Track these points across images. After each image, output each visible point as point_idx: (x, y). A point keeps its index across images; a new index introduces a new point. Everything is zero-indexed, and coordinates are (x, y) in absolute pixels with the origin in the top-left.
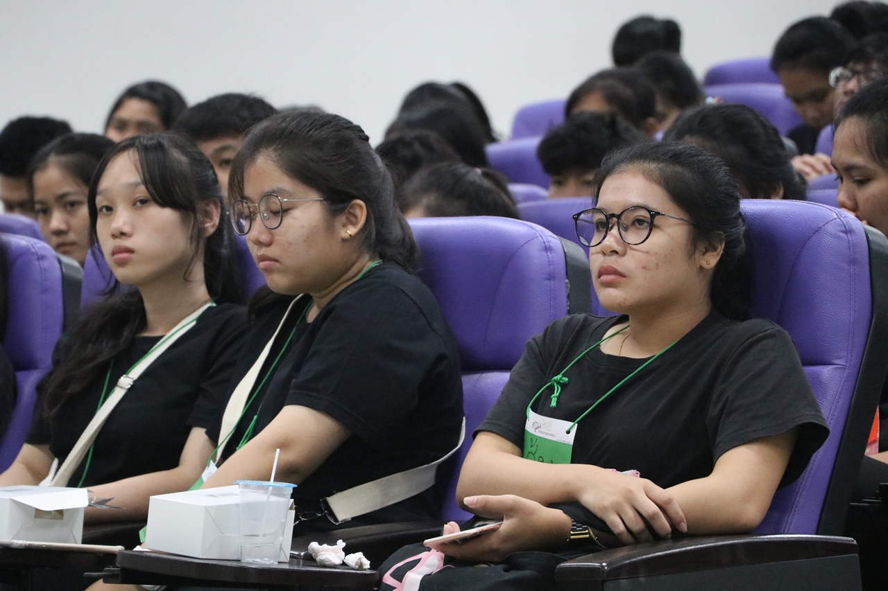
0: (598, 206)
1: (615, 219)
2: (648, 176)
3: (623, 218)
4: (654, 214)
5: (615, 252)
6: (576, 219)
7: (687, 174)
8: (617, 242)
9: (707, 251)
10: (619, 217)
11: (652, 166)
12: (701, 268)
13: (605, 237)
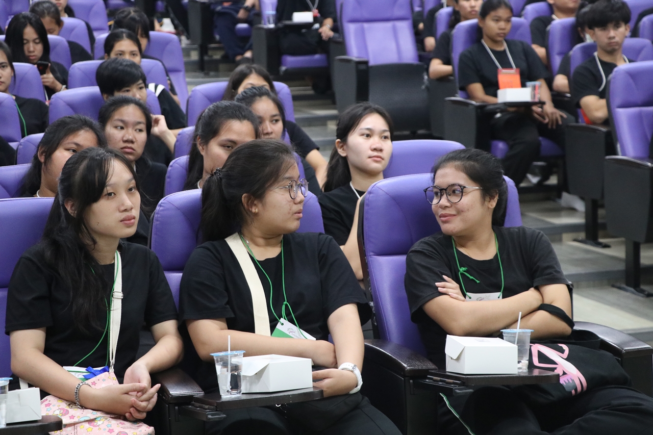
0: (435, 185)
1: (444, 191)
2: (457, 168)
3: (448, 190)
4: (463, 188)
5: (446, 207)
6: (425, 192)
7: (477, 165)
8: (446, 201)
9: (490, 199)
10: (446, 190)
11: (458, 163)
12: (489, 208)
13: (440, 200)
